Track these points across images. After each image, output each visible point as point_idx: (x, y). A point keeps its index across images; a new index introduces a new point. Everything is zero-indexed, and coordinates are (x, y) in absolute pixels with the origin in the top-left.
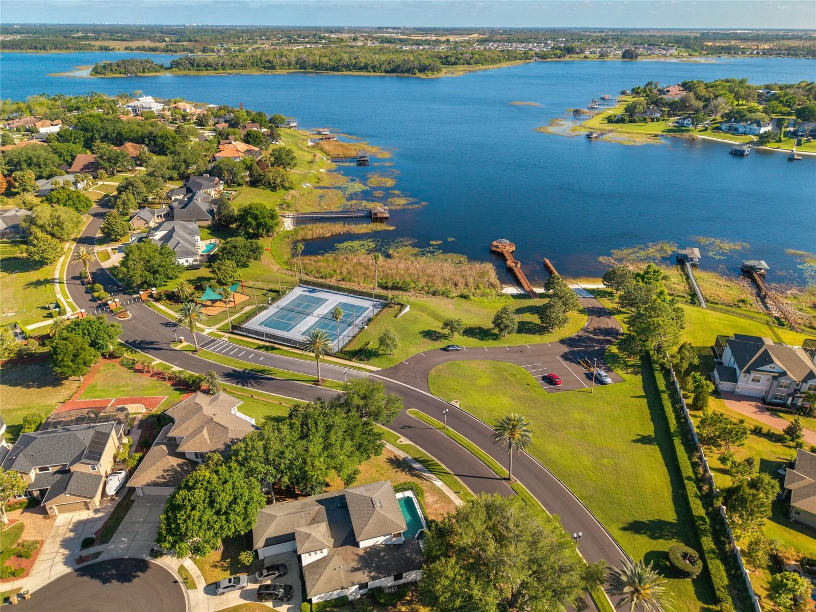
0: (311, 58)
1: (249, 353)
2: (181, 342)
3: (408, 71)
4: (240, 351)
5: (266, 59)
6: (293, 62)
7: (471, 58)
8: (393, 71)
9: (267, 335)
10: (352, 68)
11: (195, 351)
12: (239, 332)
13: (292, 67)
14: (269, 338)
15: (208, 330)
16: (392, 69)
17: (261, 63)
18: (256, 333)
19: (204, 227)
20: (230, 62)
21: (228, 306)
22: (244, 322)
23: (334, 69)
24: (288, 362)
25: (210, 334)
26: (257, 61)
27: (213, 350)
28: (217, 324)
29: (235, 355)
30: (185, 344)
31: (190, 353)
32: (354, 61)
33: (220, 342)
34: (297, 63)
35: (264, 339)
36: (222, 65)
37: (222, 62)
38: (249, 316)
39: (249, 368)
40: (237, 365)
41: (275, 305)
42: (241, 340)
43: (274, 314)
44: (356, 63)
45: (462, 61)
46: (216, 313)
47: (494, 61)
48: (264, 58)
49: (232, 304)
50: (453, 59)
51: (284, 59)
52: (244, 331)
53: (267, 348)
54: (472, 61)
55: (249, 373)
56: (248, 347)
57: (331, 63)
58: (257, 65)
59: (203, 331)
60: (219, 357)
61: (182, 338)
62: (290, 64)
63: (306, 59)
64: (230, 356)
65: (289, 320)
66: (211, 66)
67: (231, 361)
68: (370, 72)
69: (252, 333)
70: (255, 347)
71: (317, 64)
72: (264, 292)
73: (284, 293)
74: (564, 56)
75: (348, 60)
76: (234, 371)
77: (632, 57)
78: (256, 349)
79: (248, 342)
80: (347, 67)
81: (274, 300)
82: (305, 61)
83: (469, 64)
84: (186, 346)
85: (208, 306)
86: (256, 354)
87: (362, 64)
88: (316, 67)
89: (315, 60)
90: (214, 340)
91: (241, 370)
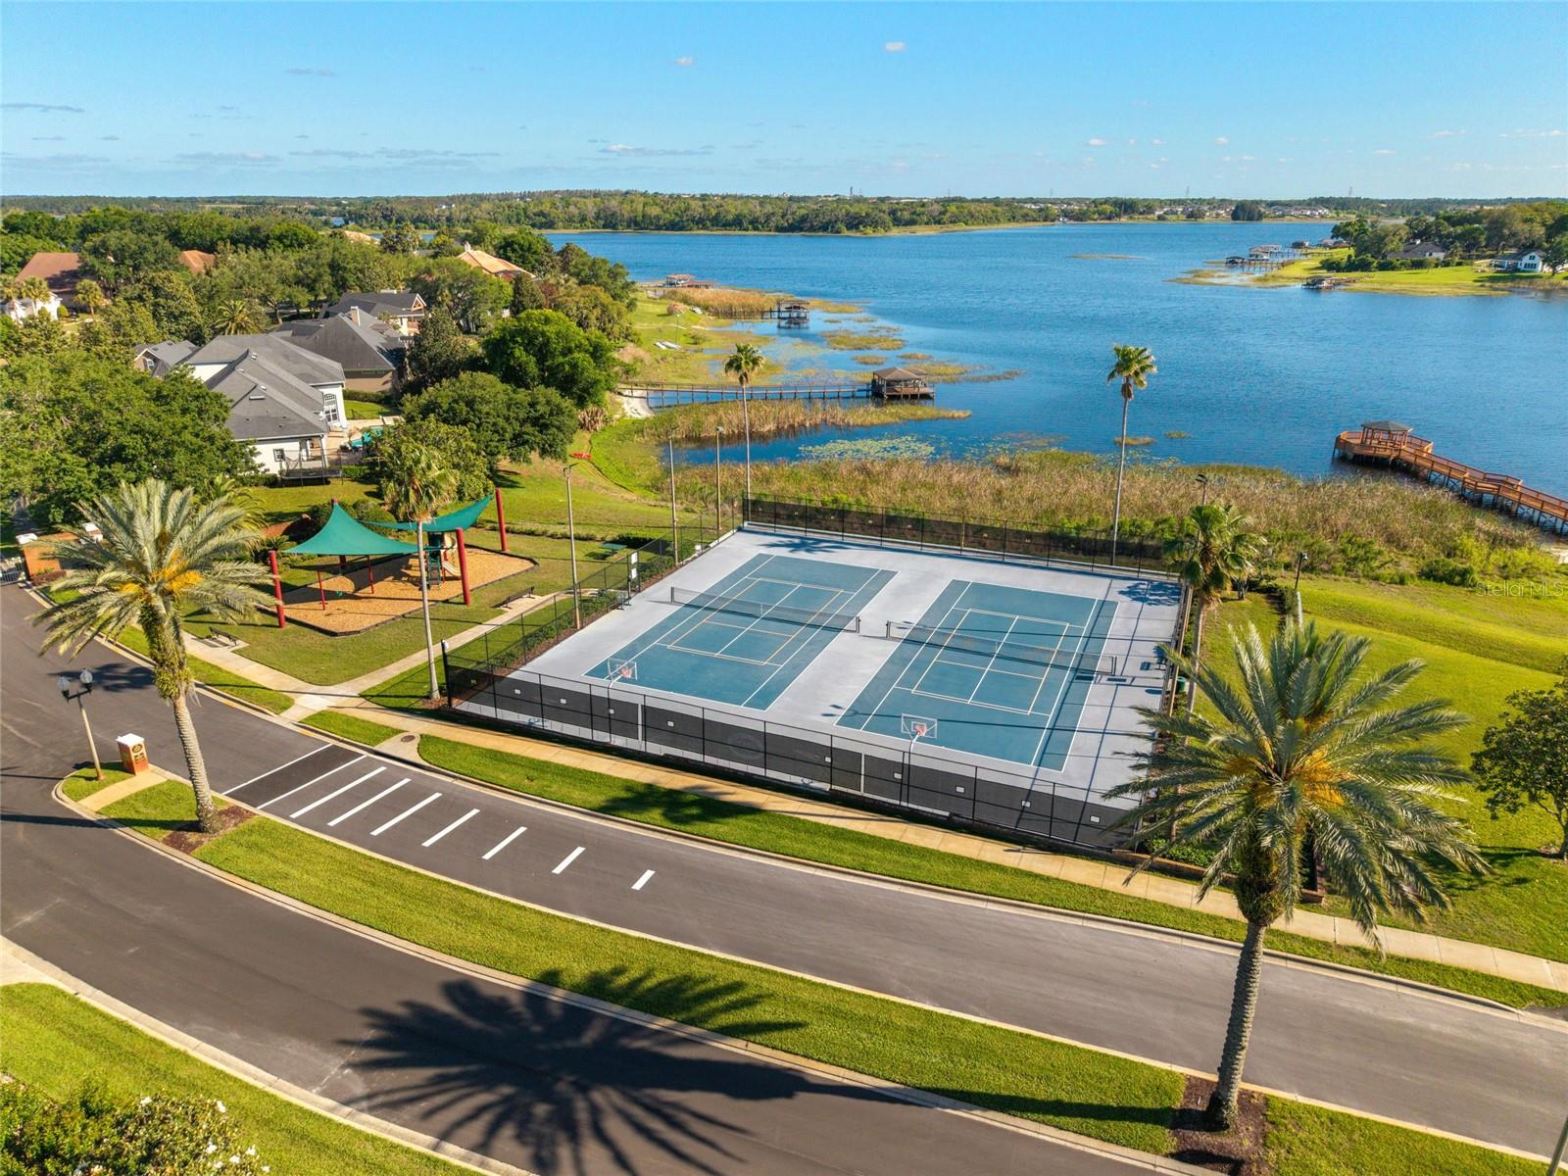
0: (627, 207)
1: (549, 840)
2: (123, 765)
3: (824, 228)
4: (494, 823)
5: (536, 210)
6: (591, 215)
7: (943, 213)
8: (792, 228)
9: (656, 721)
10: (708, 224)
11: (188, 828)
12: (488, 711)
13: (588, 223)
14: (674, 737)
15: (311, 702)
16: (791, 225)
17: (527, 217)
18: (590, 709)
19: (366, 398)
20: (464, 215)
21: (428, 595)
22: (510, 659)
23: (673, 226)
24: (838, 906)
25: (320, 720)
26: (518, 214)
27: (317, 820)
28: (365, 670)
29: (460, 856)
30: (149, 777)
31: (154, 842)
32: (714, 212)
33: (369, 766)
34: (598, 217)
35: (635, 744)
36: (449, 219)
37: (447, 213)
38: (538, 635)
39: (578, 969)
40: (473, 937)
41: (660, 589)
42: (496, 756)
43: (662, 627)
44: (718, 214)
45: (925, 219)
46: (368, 622)
47: (988, 220)
48: (532, 209)
49: (453, 590)
50: (906, 215)
51: (572, 208)
52: (515, 704)
53: (675, 807)
54: (945, 218)
55: (577, 1018)
56: (542, 796)
57: (667, 216)
58: (518, 221)
59: (282, 703)
60: (350, 867)
61: (131, 740)
62: (583, 219)
63: (617, 210)
64: (427, 860)
65: (744, 648)
66: (425, 222)
67: (427, 898)
68: (747, 230)
69: (561, 715)
70: (599, 799)
71: (640, 218)
72: (596, 547)
73: (687, 551)
74: (1118, 216)
75: (701, 210)
76: (462, 991)
77: (1250, 219)
78: (611, 808)
79: (543, 767)
80: (700, 222)
81: (649, 573)
82: (614, 214)
83: (939, 222)
84: (147, 796)
85: (332, 595)
86: (600, 849)
87: (730, 217)
88: (636, 224)
89: (635, 211)
90: (335, 756)
91: (512, 982)
